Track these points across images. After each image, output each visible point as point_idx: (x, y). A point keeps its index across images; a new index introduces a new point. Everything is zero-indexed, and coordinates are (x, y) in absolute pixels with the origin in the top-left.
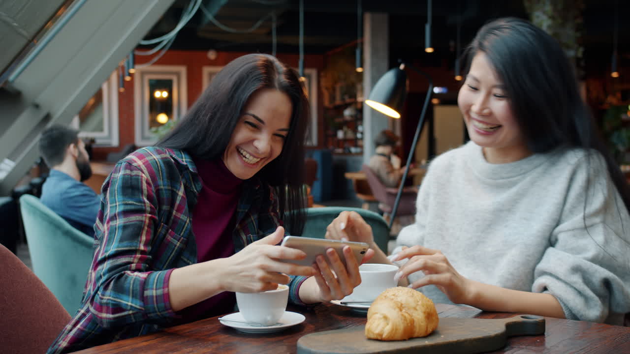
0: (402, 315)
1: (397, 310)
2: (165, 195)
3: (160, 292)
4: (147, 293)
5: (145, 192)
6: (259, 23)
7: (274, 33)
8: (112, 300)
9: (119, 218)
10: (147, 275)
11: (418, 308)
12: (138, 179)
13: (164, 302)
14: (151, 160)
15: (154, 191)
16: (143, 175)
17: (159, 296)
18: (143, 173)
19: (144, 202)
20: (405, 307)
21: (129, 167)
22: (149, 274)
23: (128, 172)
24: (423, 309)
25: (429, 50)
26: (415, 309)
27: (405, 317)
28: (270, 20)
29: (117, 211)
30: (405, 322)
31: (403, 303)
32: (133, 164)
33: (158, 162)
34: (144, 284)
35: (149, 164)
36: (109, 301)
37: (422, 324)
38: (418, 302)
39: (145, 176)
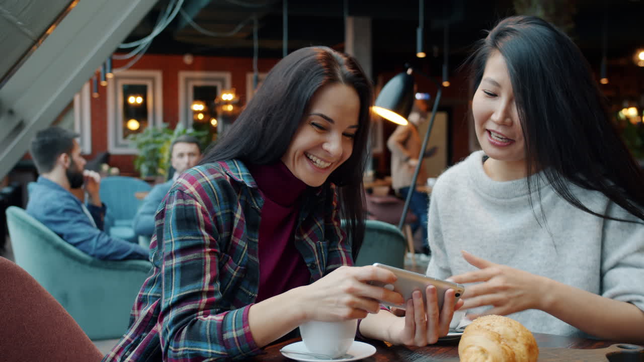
0: (503, 348)
1: (497, 342)
2: (223, 221)
3: (241, 332)
4: (227, 336)
5: (202, 223)
6: (240, 27)
7: (256, 37)
8: (190, 351)
9: (175, 258)
10: (223, 316)
11: (518, 339)
12: (192, 208)
13: (248, 341)
14: (204, 182)
15: (212, 219)
16: (198, 204)
17: (240, 337)
18: (198, 201)
19: (203, 236)
20: (503, 339)
21: (181, 195)
22: (225, 315)
23: (181, 201)
24: (524, 341)
25: (421, 55)
26: (515, 340)
27: (505, 350)
28: (251, 23)
29: (173, 250)
30: (507, 356)
31: (501, 333)
32: (185, 192)
33: (212, 185)
34: (222, 327)
35: (202, 188)
36: (185, 353)
37: (524, 358)
38: (518, 332)
39: (199, 205)
